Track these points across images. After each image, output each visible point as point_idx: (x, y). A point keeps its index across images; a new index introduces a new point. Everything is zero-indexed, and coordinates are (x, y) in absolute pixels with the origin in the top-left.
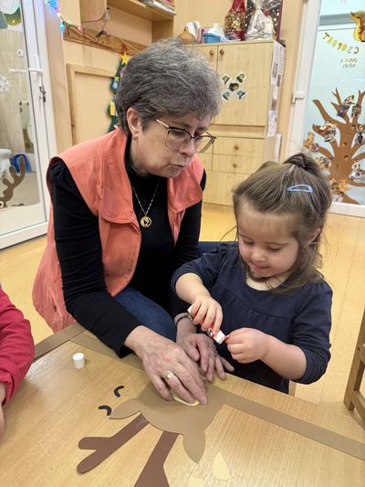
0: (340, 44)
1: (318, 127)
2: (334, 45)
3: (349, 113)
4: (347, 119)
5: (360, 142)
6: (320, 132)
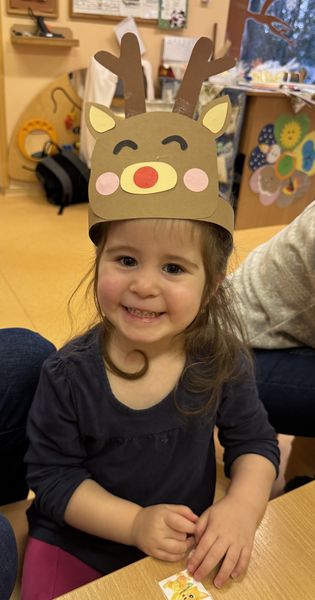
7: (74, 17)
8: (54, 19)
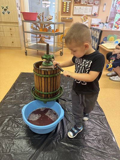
3: (41, 18)
5: (45, 27)
7: (74, 15)
8: (70, 15)
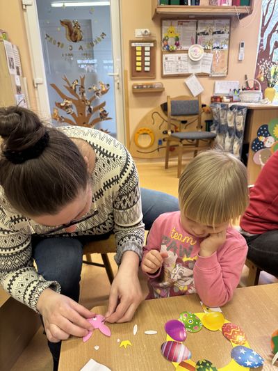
0: (59, 43)
1: (59, 104)
2: (54, 44)
3: (78, 92)
4: (78, 97)
5: (91, 112)
6: (62, 107)
7: (164, 77)
